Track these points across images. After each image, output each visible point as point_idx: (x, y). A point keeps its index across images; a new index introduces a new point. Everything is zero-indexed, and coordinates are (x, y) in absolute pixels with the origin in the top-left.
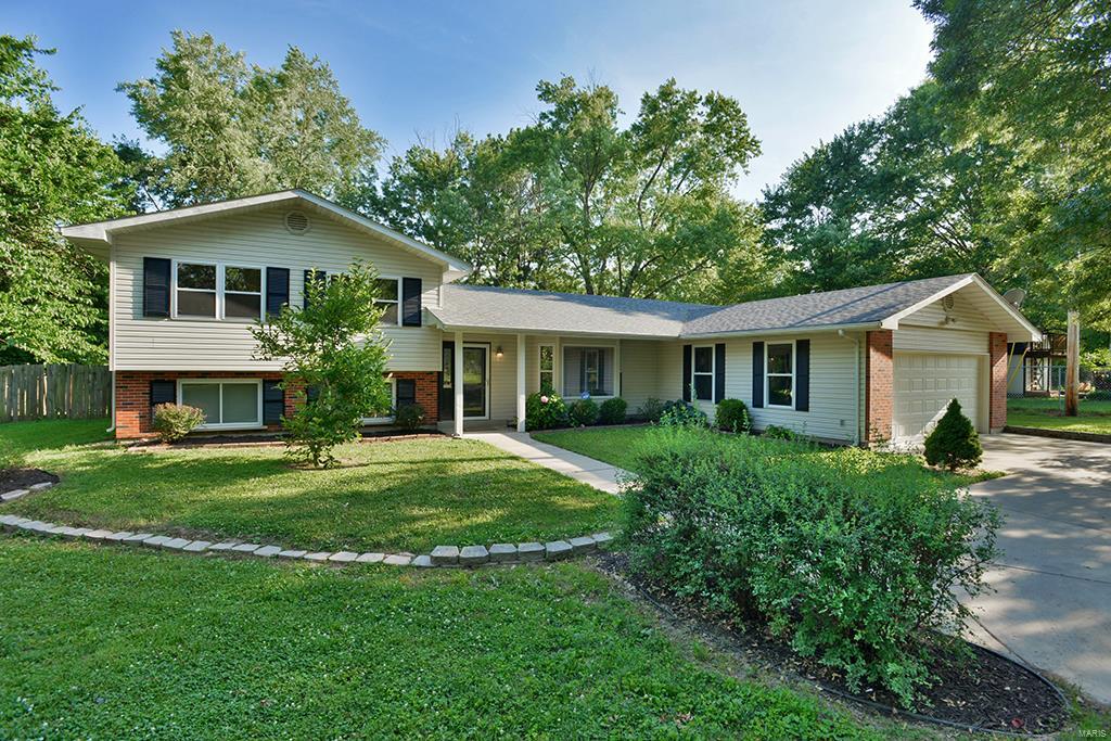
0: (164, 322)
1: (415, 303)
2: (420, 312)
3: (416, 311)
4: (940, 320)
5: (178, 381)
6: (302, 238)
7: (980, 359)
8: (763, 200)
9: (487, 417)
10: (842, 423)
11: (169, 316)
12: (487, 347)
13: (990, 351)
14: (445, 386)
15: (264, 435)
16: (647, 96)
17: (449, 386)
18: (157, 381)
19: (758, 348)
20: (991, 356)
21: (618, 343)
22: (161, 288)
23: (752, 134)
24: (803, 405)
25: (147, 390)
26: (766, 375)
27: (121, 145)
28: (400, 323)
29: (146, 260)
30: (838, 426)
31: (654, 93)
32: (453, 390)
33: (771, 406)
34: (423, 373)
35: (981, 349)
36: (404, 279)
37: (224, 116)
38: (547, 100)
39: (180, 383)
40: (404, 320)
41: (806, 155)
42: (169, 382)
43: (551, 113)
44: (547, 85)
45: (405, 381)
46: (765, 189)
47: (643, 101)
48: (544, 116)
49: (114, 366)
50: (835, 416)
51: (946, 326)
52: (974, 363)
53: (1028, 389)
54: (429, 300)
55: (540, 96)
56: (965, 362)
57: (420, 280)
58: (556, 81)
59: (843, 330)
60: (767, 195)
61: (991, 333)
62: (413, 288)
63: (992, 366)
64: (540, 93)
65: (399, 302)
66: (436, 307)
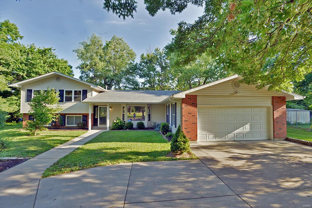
4: (231, 93)
6: (59, 82)
7: (268, 108)
12: (107, 107)
13: (273, 104)
14: (95, 117)
15: (51, 128)
17: (97, 117)
18: (30, 115)
19: (172, 105)
20: (273, 107)
22: (30, 96)
24: (176, 126)
25: (29, 117)
26: (173, 115)
28: (82, 101)
29: (28, 90)
32: (97, 118)
35: (269, 103)
36: (83, 90)
45: (85, 116)
49: (21, 112)
51: (236, 95)
52: (264, 110)
54: (89, 95)
57: (87, 90)
61: (272, 97)
62: (85, 92)
63: (273, 111)
64: (171, 33)
65: (82, 96)
66: (91, 97)
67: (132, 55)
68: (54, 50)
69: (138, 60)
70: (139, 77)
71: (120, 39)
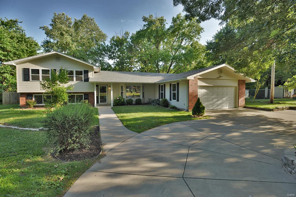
0: (29, 82)
1: (87, 76)
2: (88, 78)
3: (87, 78)
4: (217, 77)
5: (33, 95)
6: (59, 62)
7: (236, 87)
8: (206, 44)
9: (107, 103)
10: (184, 104)
11: (29, 81)
12: (107, 86)
13: (239, 85)
16: (174, 18)
18: (28, 95)
19: (170, 85)
20: (239, 86)
21: (141, 84)
22: (27, 75)
23: (201, 27)
24: (178, 101)
25: (26, 97)
26: (172, 92)
27: (47, 41)
28: (83, 81)
29: (24, 69)
30: (184, 105)
31: (175, 17)
32: (98, 96)
33: (173, 100)
34: (90, 92)
35: (236, 84)
36: (84, 71)
37: (64, 33)
38: (145, 21)
39: (34, 95)
40: (84, 80)
41: (218, 31)
42: (31, 95)
43: (147, 25)
44: (145, 17)
45: (86, 94)
46: (207, 41)
47: (173, 19)
48: (145, 25)
49: (18, 92)
50: (183, 103)
51: (220, 78)
52: (234, 88)
53: (285, 96)
54: (91, 75)
55: (143, 20)
56: (230, 88)
57: (88, 71)
58: (147, 16)
59: (181, 80)
60: (208, 43)
61: (239, 80)
62: (86, 72)
63: (239, 89)
64: (143, 19)
65: (83, 76)
66: (92, 77)
67: (103, 37)
68: (21, 22)
69: (108, 43)
70: (108, 58)
71: (91, 20)
